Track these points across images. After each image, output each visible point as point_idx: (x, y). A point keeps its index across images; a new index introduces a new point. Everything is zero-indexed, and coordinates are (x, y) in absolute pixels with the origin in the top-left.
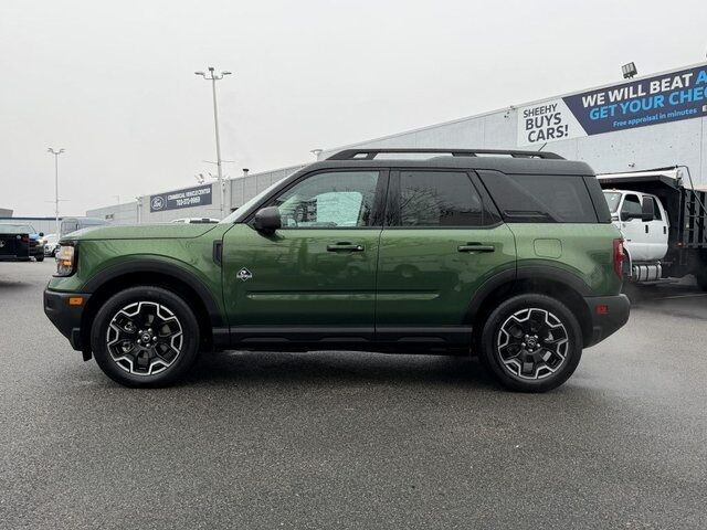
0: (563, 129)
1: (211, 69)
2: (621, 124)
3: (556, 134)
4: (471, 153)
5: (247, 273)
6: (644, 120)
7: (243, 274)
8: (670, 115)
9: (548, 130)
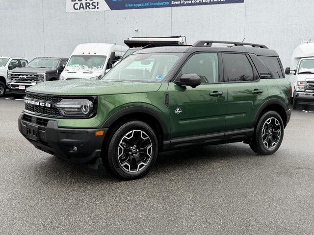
0: (96, 4)
2: (130, 5)
3: (91, 6)
5: (180, 110)
6: (143, 5)
7: (178, 111)
8: (156, 4)
9: (86, 3)
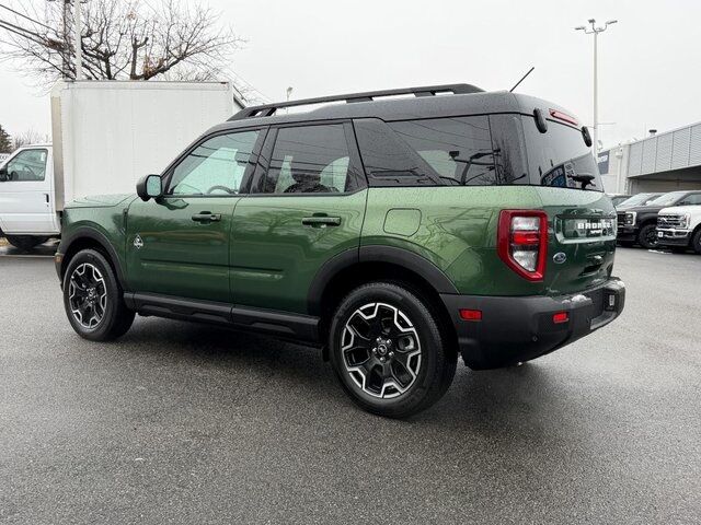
1: (592, 21)
4: (369, 97)
5: (140, 242)
